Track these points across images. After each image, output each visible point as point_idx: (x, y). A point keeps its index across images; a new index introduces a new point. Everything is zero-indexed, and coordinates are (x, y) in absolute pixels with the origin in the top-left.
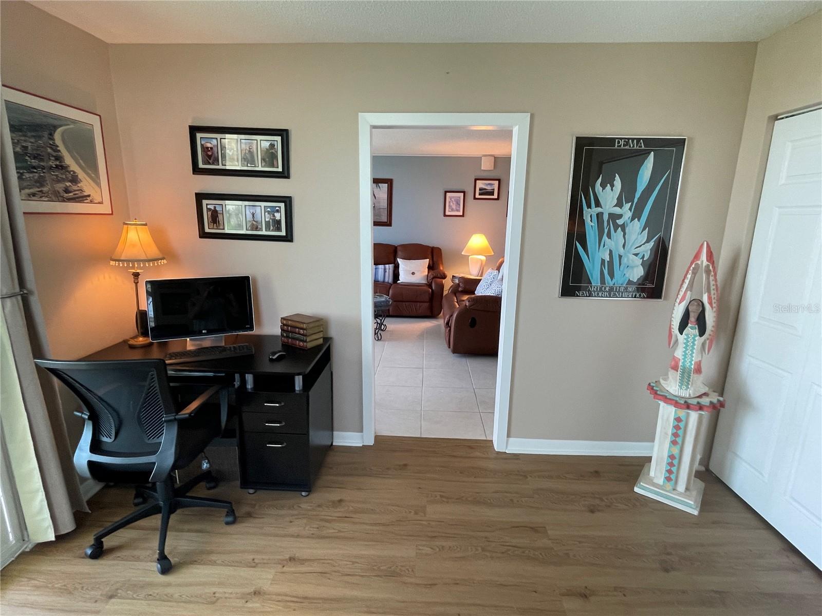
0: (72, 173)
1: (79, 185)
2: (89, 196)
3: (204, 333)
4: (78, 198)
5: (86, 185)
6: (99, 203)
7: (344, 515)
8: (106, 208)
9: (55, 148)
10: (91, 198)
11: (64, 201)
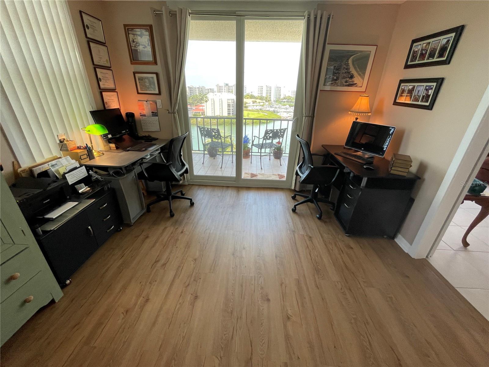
0: (351, 74)
1: (353, 79)
2: (356, 84)
3: (362, 150)
4: (350, 85)
5: (357, 79)
6: (360, 87)
7: (343, 250)
8: (363, 90)
9: (348, 65)
10: (356, 85)
11: (343, 86)
